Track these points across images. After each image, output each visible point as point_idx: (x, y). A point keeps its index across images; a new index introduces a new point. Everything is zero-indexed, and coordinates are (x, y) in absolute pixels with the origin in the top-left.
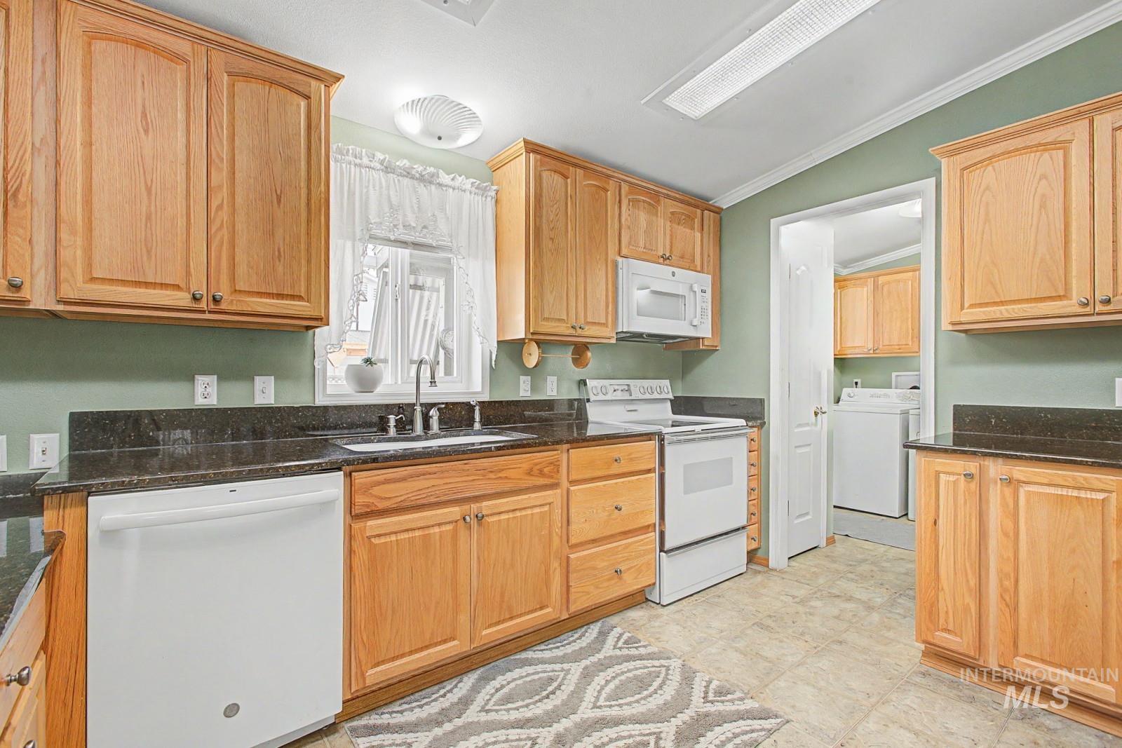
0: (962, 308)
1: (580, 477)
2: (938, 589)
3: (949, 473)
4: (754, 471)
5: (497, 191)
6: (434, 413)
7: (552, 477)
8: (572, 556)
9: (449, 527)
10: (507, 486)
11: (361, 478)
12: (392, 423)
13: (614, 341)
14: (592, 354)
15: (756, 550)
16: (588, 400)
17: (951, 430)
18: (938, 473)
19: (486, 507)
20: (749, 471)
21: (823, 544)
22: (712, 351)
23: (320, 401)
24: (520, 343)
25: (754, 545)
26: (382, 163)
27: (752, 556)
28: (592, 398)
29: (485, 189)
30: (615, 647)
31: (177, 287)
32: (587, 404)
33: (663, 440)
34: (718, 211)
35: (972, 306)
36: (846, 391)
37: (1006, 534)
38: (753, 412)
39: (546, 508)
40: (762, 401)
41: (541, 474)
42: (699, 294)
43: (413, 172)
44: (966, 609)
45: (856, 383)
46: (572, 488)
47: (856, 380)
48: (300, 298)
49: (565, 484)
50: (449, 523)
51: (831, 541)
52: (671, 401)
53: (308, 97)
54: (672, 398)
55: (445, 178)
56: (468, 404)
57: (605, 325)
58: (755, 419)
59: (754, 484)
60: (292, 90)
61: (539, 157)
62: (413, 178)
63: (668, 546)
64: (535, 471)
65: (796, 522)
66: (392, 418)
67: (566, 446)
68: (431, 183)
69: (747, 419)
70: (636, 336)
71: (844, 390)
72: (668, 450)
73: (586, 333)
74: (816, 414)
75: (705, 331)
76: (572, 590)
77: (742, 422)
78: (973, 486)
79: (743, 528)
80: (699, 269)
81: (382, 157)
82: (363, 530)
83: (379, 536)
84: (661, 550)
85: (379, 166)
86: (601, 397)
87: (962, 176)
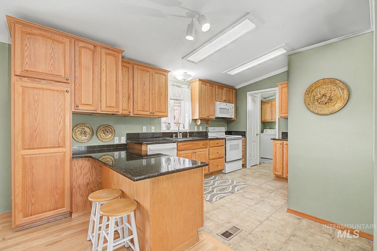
0: (282, 114)
1: (211, 146)
2: (276, 164)
3: (278, 144)
4: (243, 147)
5: (191, 88)
6: (181, 134)
7: (206, 146)
8: (210, 161)
9: (191, 154)
10: (199, 147)
11: (179, 144)
12: (174, 136)
13: (215, 119)
14: (210, 122)
15: (244, 164)
16: (208, 132)
17: (281, 137)
18: (276, 144)
19: (196, 150)
20: (242, 147)
21: (258, 164)
22: (234, 121)
23: (162, 131)
24: (196, 120)
25: (244, 163)
26: (172, 84)
27: (243, 165)
28: (209, 131)
29: (189, 87)
30: (218, 178)
31: (148, 111)
32: (208, 133)
33: (226, 139)
34: (236, 89)
35: (283, 113)
36: (265, 130)
37: (286, 154)
38: (243, 134)
39: (205, 152)
40: (245, 132)
41: (205, 145)
42: (232, 108)
43: (177, 85)
44: (281, 167)
45: (267, 128)
46: (210, 148)
47: (267, 127)
48: (164, 112)
49: (208, 147)
50: (191, 153)
51: (260, 164)
52: (225, 132)
53: (165, 76)
54: (225, 131)
55: (182, 86)
56: (186, 132)
57: (213, 116)
58: (244, 136)
59: (243, 150)
60: (163, 75)
61: (201, 82)
62: (177, 86)
63: (227, 161)
64: (204, 145)
65: (252, 158)
66: (174, 135)
67: (209, 140)
68: (180, 87)
69: (242, 136)
70: (219, 118)
71: (264, 130)
72: (227, 141)
73: (210, 117)
74: (257, 135)
75: (233, 117)
76: (210, 168)
77: (241, 136)
78: (282, 145)
79: (241, 159)
80: (231, 103)
81: (172, 83)
82: (179, 153)
83: (181, 154)
84: (225, 162)
85: (172, 85)
86: (211, 131)
87: (282, 90)
